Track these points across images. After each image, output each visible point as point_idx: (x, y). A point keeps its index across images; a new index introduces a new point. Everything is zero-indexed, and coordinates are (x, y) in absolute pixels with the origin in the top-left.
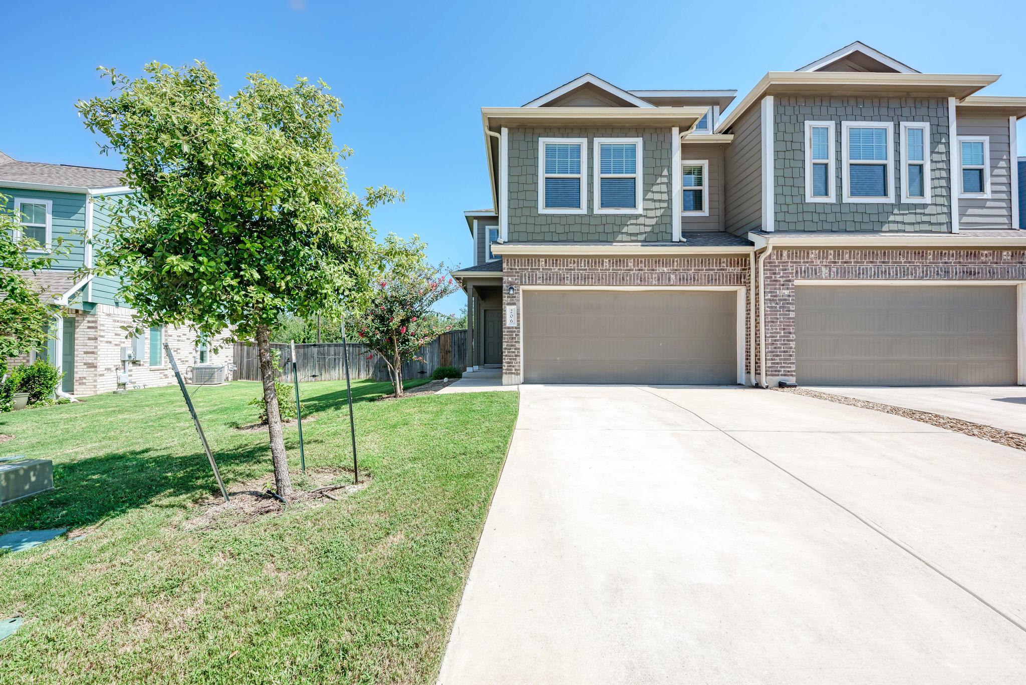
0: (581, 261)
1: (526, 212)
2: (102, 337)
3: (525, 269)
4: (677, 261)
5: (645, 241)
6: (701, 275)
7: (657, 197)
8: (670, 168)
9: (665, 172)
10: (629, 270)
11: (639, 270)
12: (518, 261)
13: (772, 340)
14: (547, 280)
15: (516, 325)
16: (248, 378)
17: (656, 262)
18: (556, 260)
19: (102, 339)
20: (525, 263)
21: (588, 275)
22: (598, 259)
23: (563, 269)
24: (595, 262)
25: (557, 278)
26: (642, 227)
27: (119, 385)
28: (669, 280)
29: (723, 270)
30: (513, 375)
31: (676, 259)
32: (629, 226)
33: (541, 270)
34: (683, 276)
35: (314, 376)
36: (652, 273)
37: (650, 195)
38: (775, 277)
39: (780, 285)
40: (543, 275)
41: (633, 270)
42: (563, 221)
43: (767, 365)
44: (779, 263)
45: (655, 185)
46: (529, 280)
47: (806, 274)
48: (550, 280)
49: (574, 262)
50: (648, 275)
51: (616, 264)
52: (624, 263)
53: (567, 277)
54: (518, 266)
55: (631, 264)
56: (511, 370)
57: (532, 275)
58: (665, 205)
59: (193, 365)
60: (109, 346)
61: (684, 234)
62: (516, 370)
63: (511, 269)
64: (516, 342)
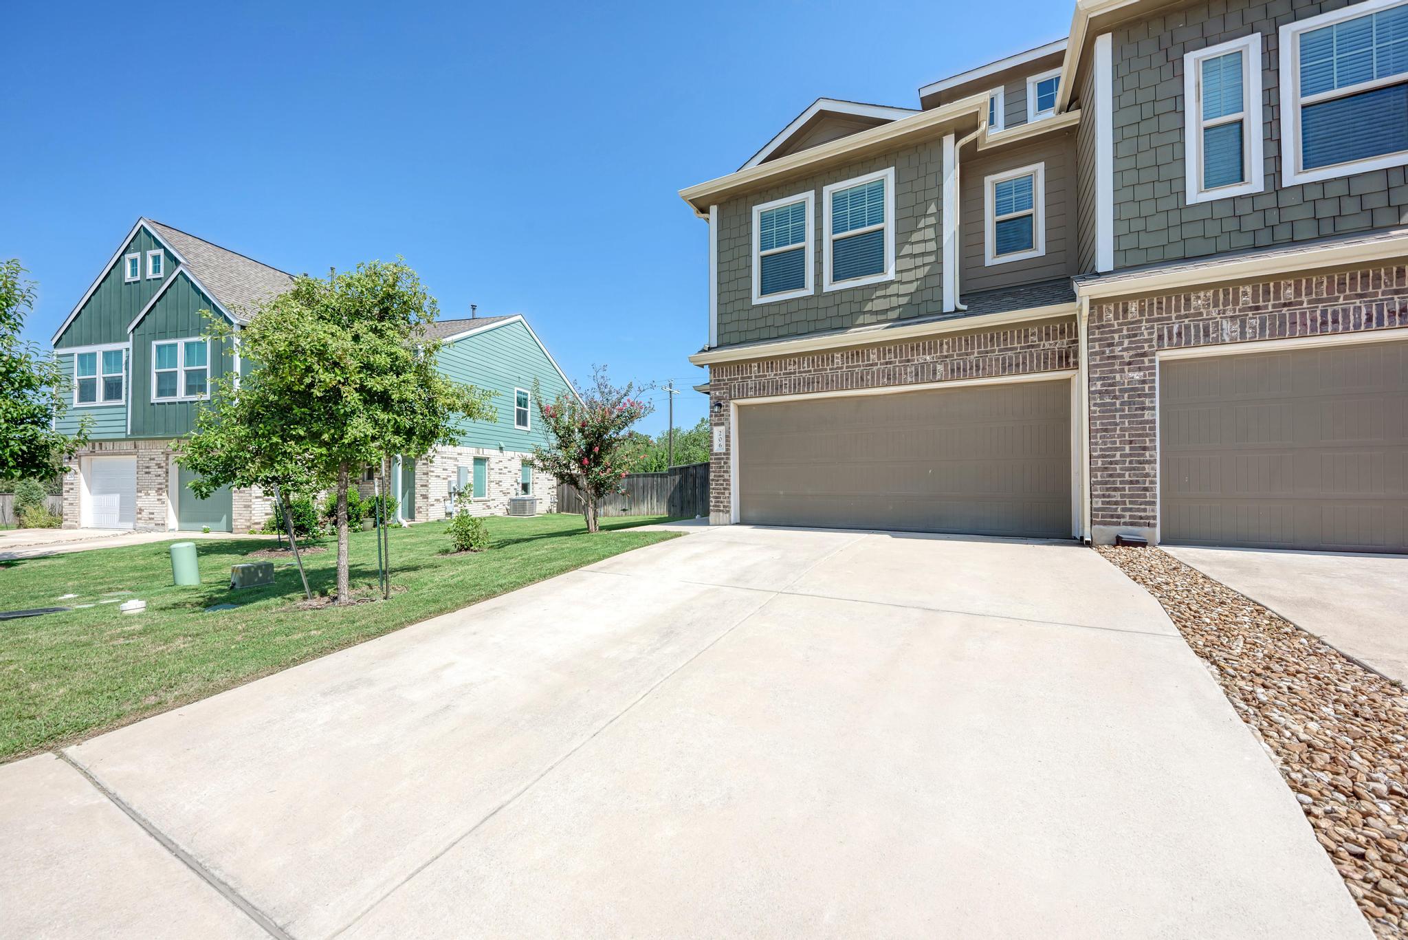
0: (803, 360)
1: (738, 305)
2: (433, 472)
3: (735, 379)
4: (948, 343)
5: (899, 319)
6: (991, 360)
7: (918, 249)
8: (939, 200)
9: (932, 209)
10: (871, 365)
11: (887, 363)
12: (727, 371)
13: (1103, 463)
14: (761, 390)
15: (724, 451)
16: (568, 511)
17: (912, 349)
18: (772, 363)
19: (432, 474)
20: (734, 371)
21: (813, 378)
22: (826, 355)
23: (780, 374)
24: (823, 359)
25: (772, 386)
26: (894, 299)
27: (447, 514)
28: (935, 373)
29: (1033, 346)
30: (721, 513)
31: (945, 341)
32: (874, 301)
33: (753, 379)
34: (959, 364)
35: (624, 510)
36: (905, 366)
37: (907, 250)
38: (1112, 351)
39: (1123, 364)
40: (755, 384)
41: (876, 364)
42: (784, 310)
43: (1094, 506)
44: (1119, 324)
45: (915, 231)
46: (739, 392)
47: (1182, 339)
48: (764, 390)
49: (795, 362)
50: (900, 370)
51: (852, 359)
52: (863, 356)
53: (786, 384)
54: (726, 376)
55: (873, 357)
56: (719, 506)
57: (743, 385)
58: (932, 259)
59: (514, 497)
60: (439, 480)
61: (963, 298)
62: (724, 506)
63: (719, 381)
64: (724, 472)
